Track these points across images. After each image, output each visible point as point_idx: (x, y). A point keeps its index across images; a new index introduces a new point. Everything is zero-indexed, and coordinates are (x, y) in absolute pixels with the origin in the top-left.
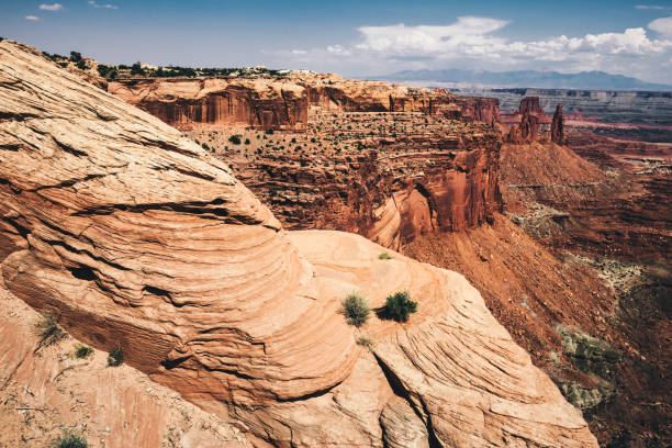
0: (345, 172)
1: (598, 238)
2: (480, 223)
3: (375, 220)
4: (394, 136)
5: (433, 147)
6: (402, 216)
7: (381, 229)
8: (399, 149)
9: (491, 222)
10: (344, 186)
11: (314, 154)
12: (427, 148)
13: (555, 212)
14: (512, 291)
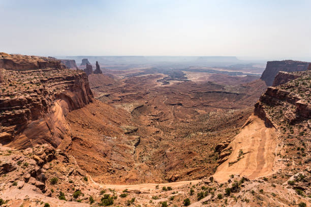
0: (36, 96)
1: (119, 99)
2: (88, 103)
3: (53, 112)
4: (46, 78)
5: (64, 80)
6: (62, 107)
7: (57, 115)
8: (51, 82)
9: (91, 102)
10: (38, 102)
11: (15, 91)
12: (62, 80)
13: (106, 94)
14: (106, 121)
